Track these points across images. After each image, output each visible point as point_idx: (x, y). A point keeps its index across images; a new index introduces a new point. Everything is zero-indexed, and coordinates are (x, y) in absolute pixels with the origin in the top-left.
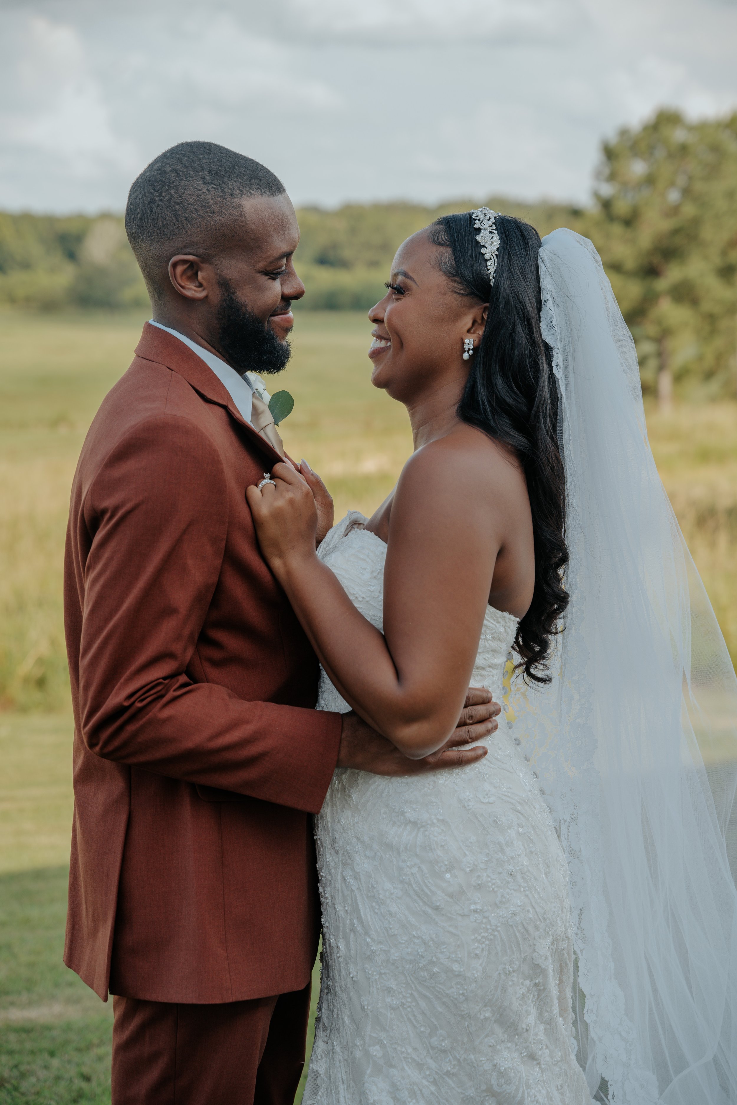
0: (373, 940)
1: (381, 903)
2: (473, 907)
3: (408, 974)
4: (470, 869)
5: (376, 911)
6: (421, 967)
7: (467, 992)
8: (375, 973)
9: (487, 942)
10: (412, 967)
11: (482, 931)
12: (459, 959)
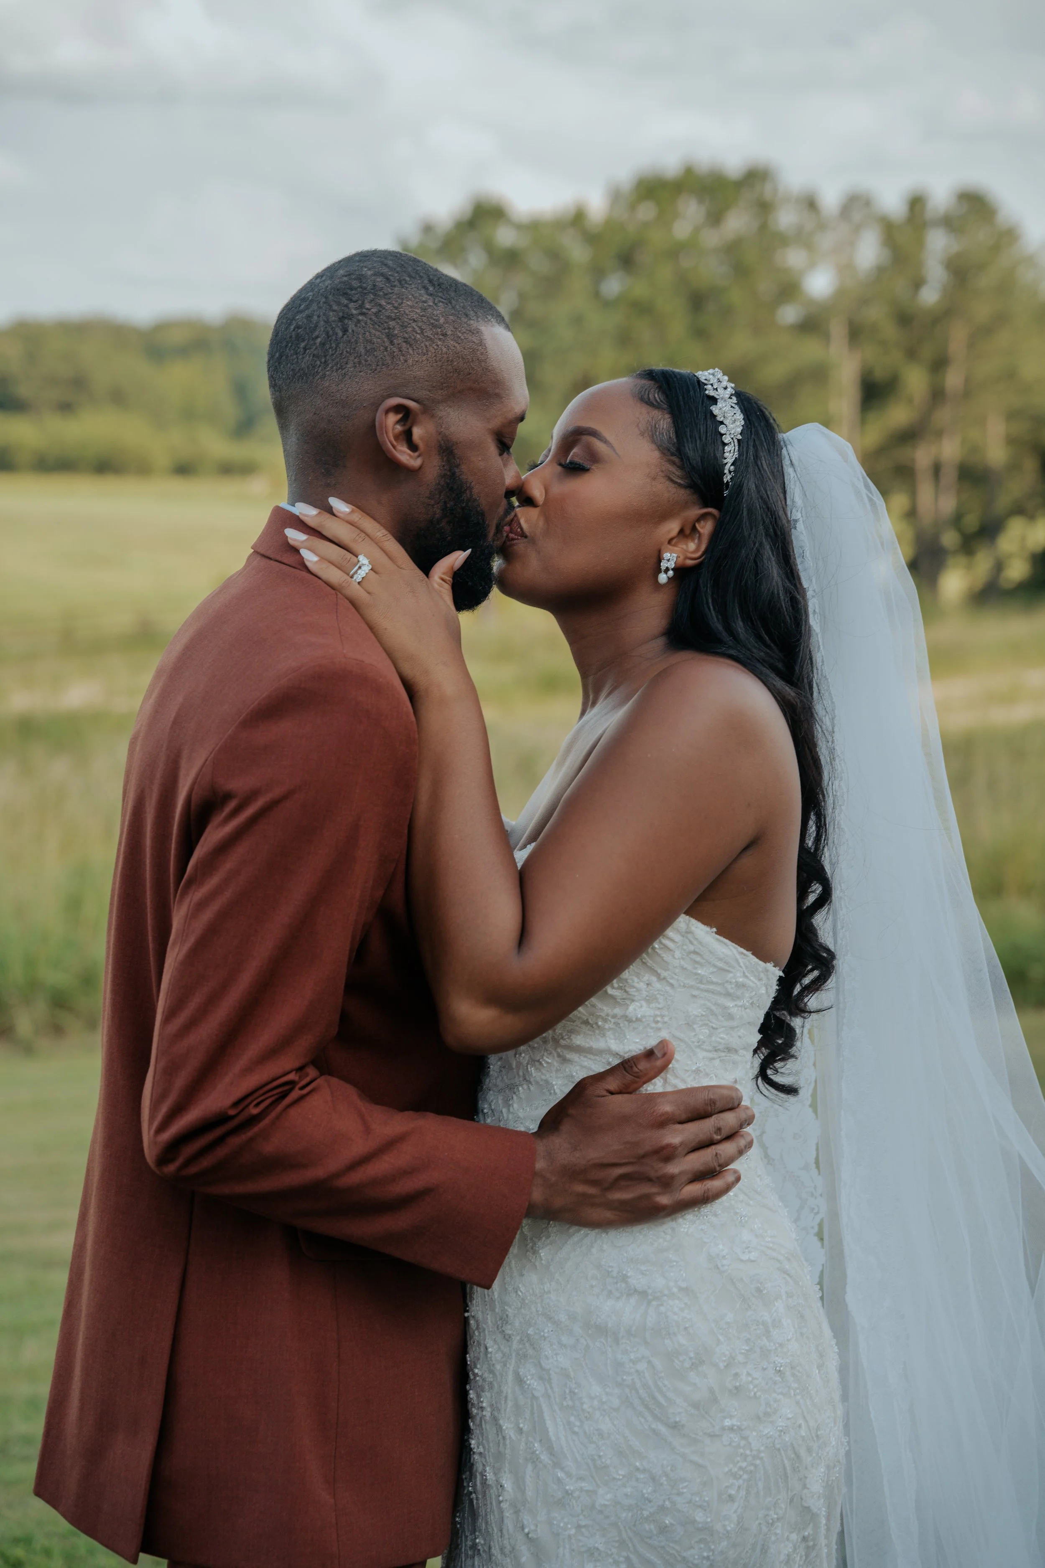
0: (569, 1475)
1: (586, 1417)
2: (727, 1423)
3: (625, 1527)
4: (725, 1364)
5: (576, 1429)
6: (645, 1515)
7: (713, 1554)
8: (569, 1526)
9: (745, 1476)
10: (632, 1516)
11: (739, 1459)
12: (705, 1504)
